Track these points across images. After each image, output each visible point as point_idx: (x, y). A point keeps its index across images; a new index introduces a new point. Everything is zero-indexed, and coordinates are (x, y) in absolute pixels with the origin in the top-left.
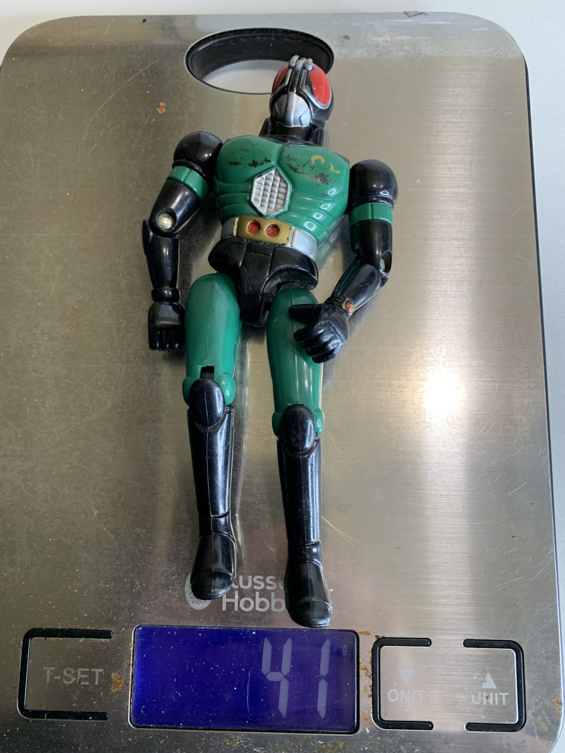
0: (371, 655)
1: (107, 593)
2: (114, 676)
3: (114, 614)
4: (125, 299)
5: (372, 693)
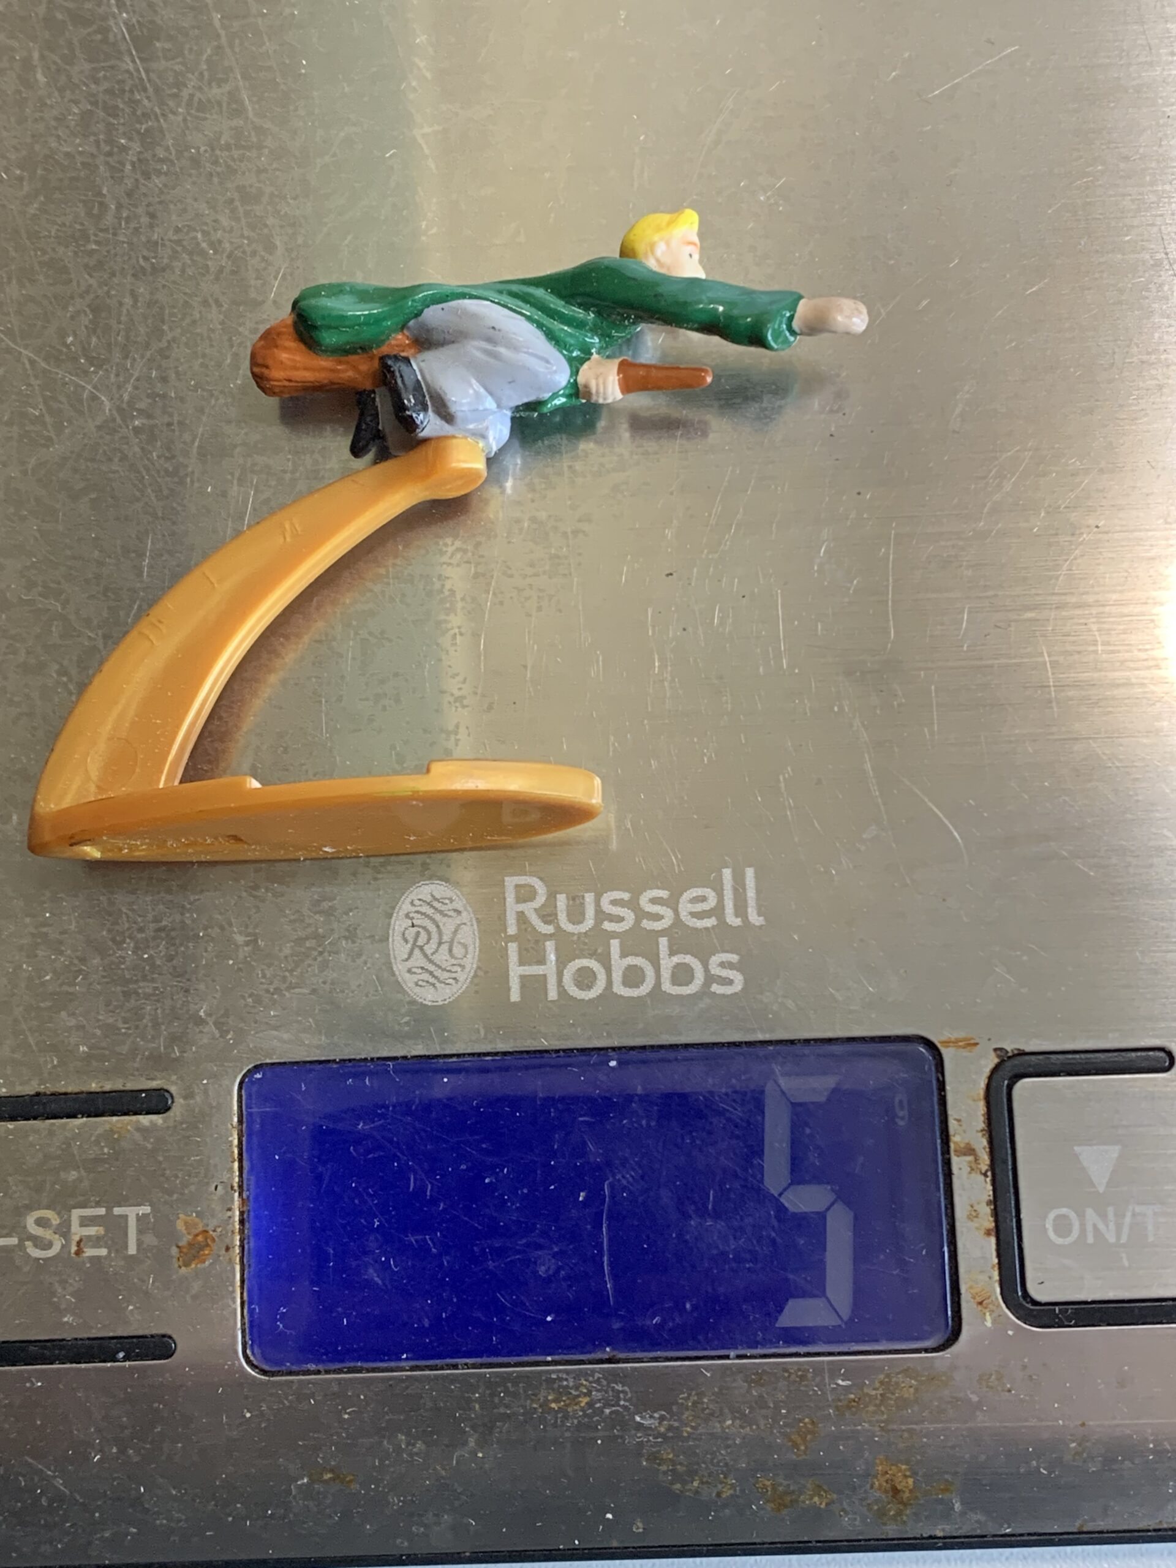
0: (985, 1109)
1: (144, 978)
2: (186, 1223)
3: (174, 1039)
4: (131, 74)
5: (996, 1221)
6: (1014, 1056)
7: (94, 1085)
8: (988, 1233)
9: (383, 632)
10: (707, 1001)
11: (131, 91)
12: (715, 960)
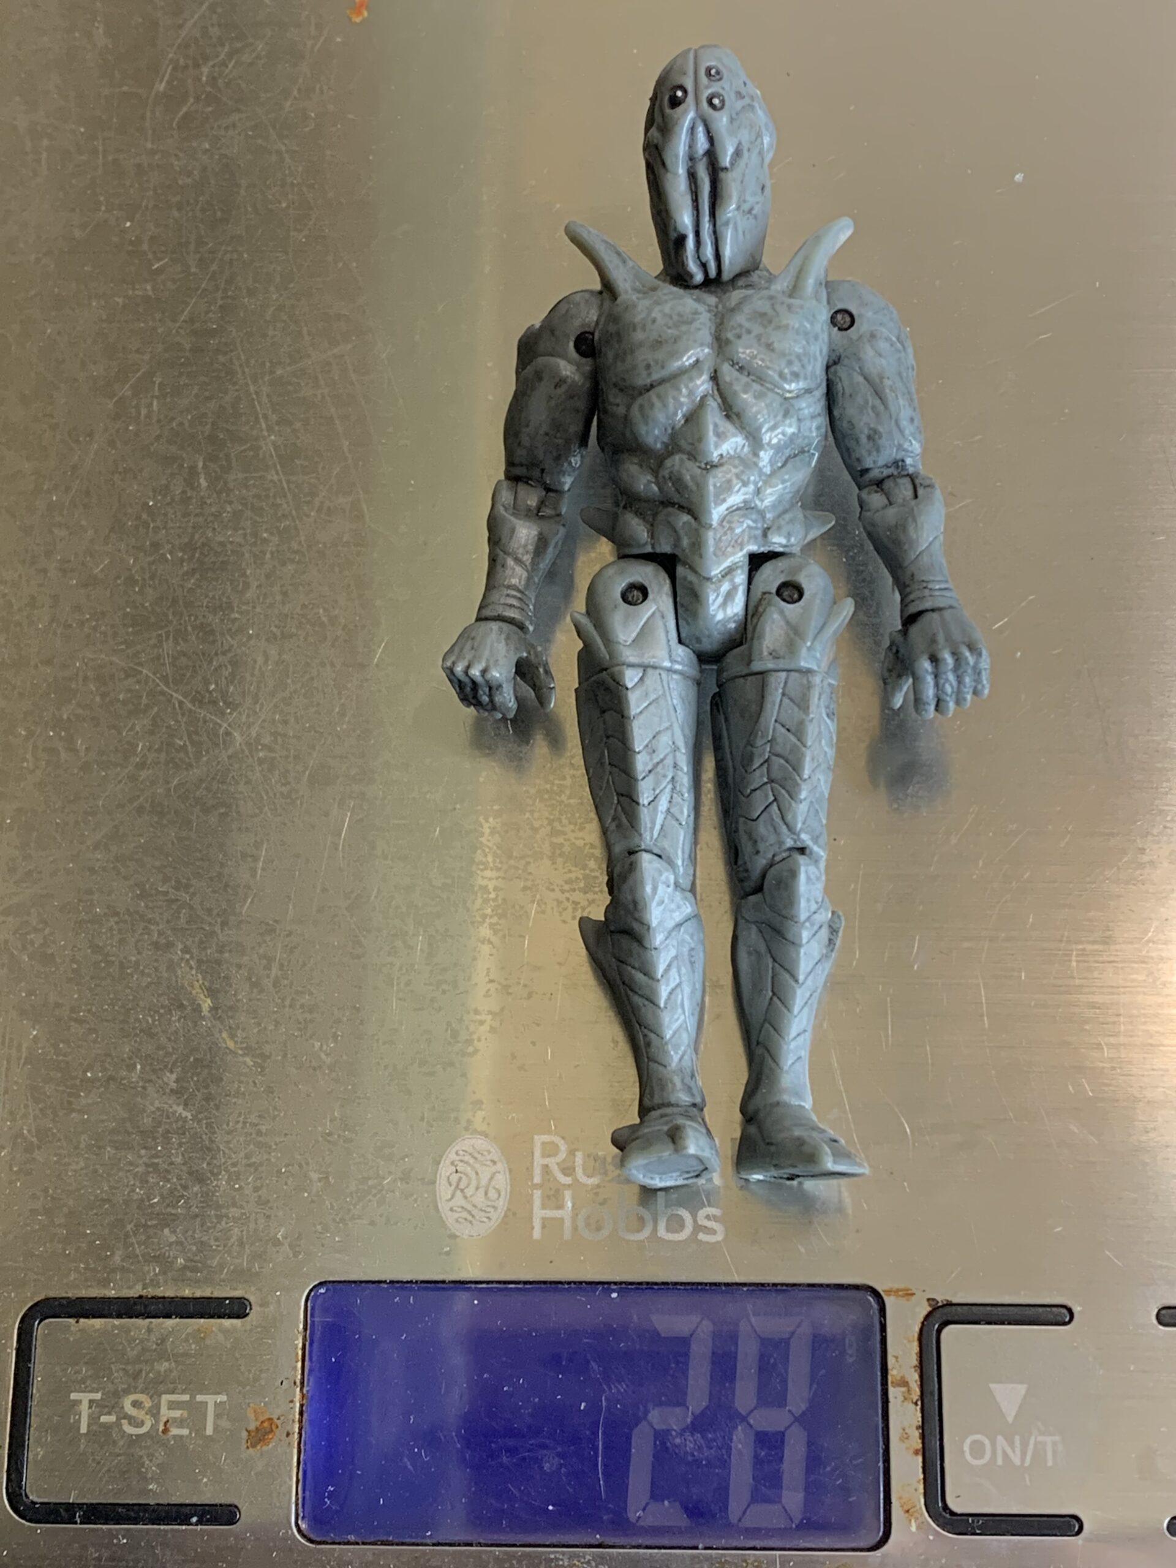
0: (918, 1349)
1: (234, 1205)
2: (255, 1411)
3: (255, 1257)
4: (275, 483)
5: (923, 1443)
6: (943, 1306)
7: (187, 1292)
8: (916, 1453)
9: (447, 930)
10: (694, 1247)
12: (702, 1213)
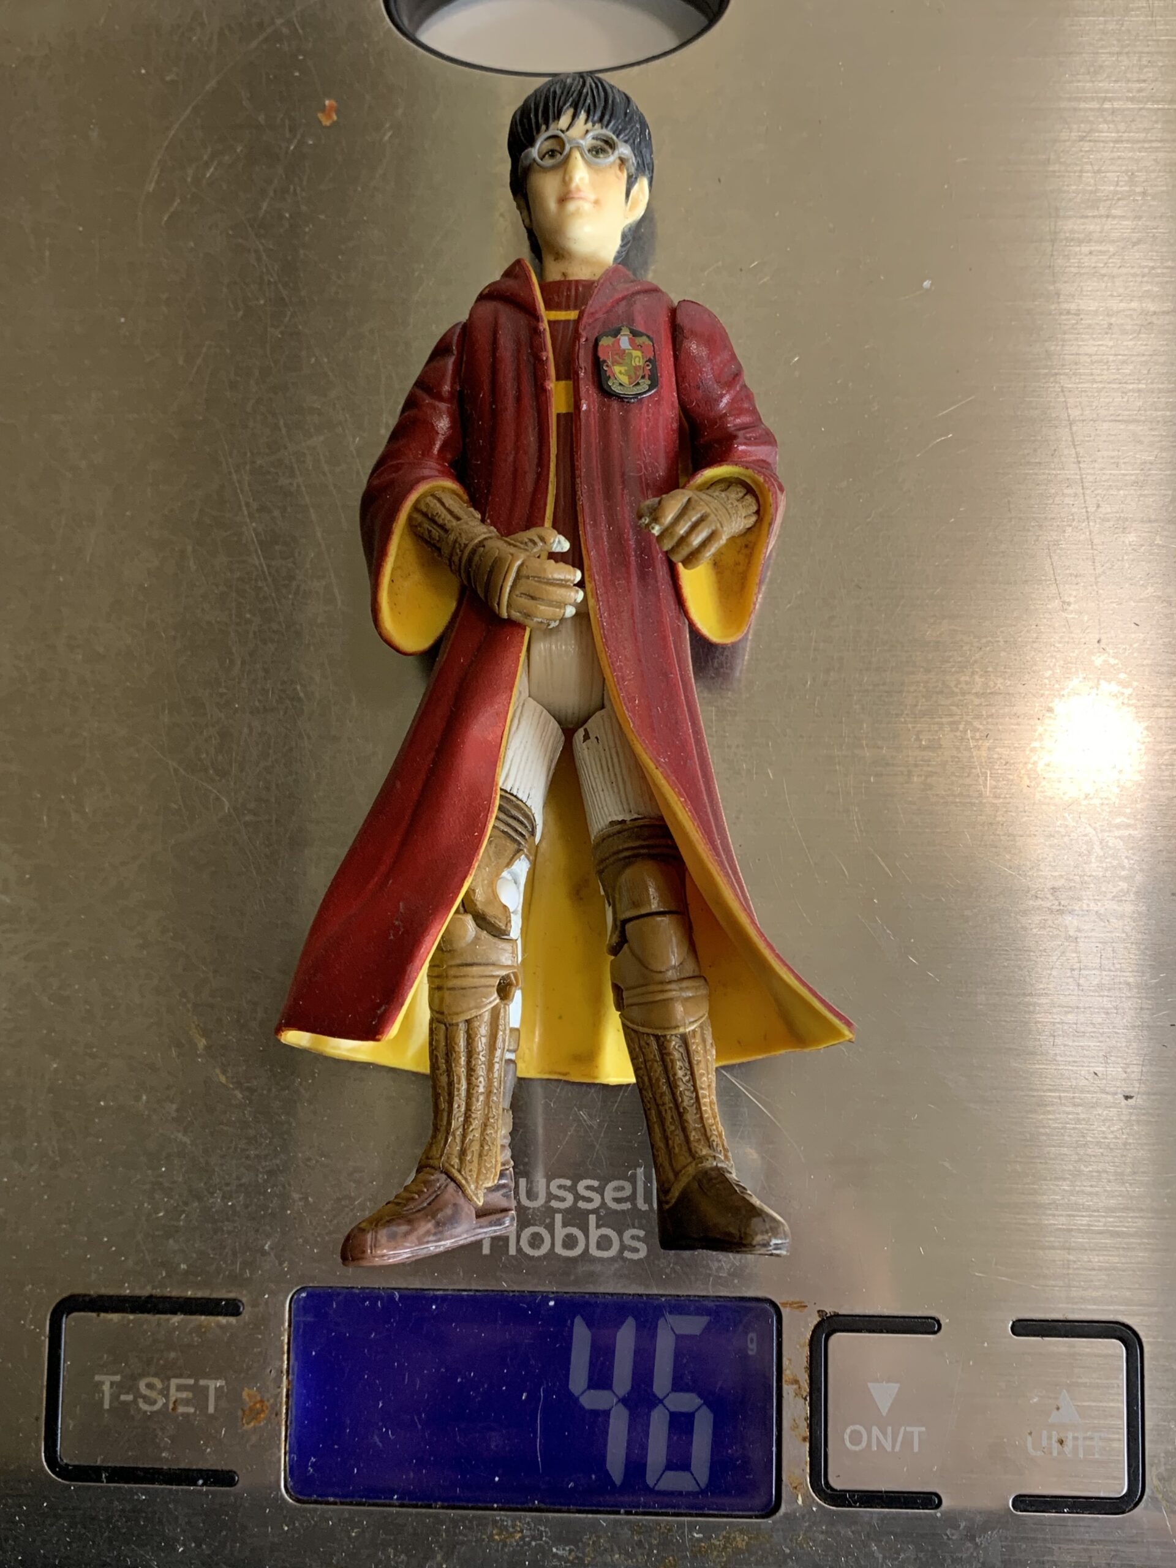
0: (809, 1353)
2: (248, 1395)
3: (245, 1264)
4: (256, 567)
5: (811, 1432)
6: (831, 1316)
7: (189, 1293)
8: (804, 1439)
10: (621, 1263)
11: (256, 580)
